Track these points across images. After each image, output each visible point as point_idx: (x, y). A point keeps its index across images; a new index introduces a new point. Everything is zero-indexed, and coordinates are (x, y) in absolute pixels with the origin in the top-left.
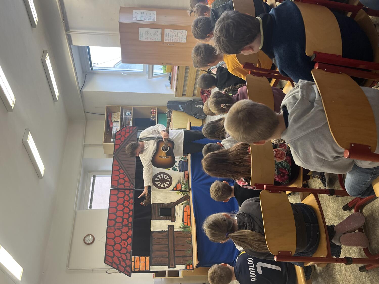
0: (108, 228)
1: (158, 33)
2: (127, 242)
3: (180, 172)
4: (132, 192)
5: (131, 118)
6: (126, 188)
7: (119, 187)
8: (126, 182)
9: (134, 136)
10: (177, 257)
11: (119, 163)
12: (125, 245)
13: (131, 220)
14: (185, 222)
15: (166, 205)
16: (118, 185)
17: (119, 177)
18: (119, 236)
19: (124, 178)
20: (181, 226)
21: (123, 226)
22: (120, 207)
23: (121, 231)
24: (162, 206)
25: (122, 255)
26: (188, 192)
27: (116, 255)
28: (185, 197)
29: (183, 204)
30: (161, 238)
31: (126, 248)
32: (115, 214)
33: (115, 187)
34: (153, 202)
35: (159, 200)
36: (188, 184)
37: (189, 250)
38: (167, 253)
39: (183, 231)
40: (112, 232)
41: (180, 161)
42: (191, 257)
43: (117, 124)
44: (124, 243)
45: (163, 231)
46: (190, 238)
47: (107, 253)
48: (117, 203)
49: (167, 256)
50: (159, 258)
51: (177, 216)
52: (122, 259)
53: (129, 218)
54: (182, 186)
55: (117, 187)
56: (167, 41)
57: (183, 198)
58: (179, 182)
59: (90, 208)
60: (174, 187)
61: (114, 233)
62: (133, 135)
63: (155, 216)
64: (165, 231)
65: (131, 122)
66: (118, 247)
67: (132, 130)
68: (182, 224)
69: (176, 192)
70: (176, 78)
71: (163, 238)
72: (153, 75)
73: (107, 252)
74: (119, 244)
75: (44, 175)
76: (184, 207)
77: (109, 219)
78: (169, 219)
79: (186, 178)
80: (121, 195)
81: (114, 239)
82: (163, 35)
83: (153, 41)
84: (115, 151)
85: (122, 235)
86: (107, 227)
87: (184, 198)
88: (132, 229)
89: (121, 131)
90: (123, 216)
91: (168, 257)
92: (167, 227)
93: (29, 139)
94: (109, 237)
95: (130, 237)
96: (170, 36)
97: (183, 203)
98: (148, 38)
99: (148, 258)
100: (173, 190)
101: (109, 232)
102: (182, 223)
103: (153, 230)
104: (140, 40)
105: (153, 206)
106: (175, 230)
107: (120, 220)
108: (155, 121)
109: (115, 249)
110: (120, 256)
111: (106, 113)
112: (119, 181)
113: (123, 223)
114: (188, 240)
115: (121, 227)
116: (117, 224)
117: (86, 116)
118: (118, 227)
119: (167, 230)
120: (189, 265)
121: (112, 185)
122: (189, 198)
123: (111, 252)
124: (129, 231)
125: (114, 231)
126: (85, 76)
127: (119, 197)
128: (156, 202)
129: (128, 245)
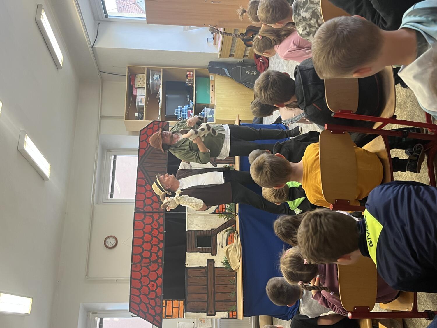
0: (133, 265)
2: (156, 283)
4: (162, 216)
6: (154, 210)
8: (154, 203)
10: (218, 301)
11: (145, 175)
12: (153, 287)
13: (161, 254)
15: (205, 232)
16: (144, 207)
17: (145, 196)
18: (147, 276)
19: (152, 197)
20: (223, 260)
21: (151, 262)
22: (148, 237)
23: (149, 269)
24: (200, 234)
26: (233, 216)
27: (144, 301)
28: (229, 222)
29: (226, 231)
31: (155, 291)
32: (140, 246)
33: (140, 209)
34: (189, 228)
35: (196, 225)
37: (233, 293)
38: (206, 295)
39: (225, 268)
40: (138, 270)
42: (236, 301)
44: (153, 284)
45: (201, 267)
46: (234, 277)
47: (132, 299)
48: (143, 231)
49: (206, 300)
50: (195, 302)
51: (219, 248)
52: (151, 305)
53: (158, 251)
55: (142, 210)
57: (227, 223)
59: (111, 198)
60: (216, 209)
61: (140, 272)
63: (191, 247)
64: (203, 268)
65: (160, 90)
66: (145, 290)
68: (224, 258)
69: (219, 214)
71: (201, 277)
73: (132, 297)
74: (147, 286)
76: (228, 235)
77: (134, 253)
78: (209, 251)
80: (148, 220)
81: (141, 280)
84: (140, 158)
85: (150, 274)
87: (229, 224)
88: (163, 267)
89: (147, 129)
90: (151, 249)
91: (207, 302)
92: (206, 261)
93: (26, 143)
94: (134, 278)
95: (161, 277)
99: (182, 302)
100: (215, 212)
101: (133, 271)
103: (188, 265)
105: (189, 233)
106: (216, 266)
107: (146, 254)
108: (192, 87)
109: (142, 293)
110: (148, 302)
111: (127, 76)
112: (145, 201)
113: (151, 259)
114: (232, 280)
115: (148, 264)
116: (144, 260)
117: (101, 76)
118: (144, 264)
119: (206, 266)
120: (232, 312)
121: (136, 207)
122: (234, 222)
123: (137, 297)
124: (158, 268)
125: (140, 269)
126: (97, 26)
127: (146, 223)
128: (193, 228)
129: (157, 287)
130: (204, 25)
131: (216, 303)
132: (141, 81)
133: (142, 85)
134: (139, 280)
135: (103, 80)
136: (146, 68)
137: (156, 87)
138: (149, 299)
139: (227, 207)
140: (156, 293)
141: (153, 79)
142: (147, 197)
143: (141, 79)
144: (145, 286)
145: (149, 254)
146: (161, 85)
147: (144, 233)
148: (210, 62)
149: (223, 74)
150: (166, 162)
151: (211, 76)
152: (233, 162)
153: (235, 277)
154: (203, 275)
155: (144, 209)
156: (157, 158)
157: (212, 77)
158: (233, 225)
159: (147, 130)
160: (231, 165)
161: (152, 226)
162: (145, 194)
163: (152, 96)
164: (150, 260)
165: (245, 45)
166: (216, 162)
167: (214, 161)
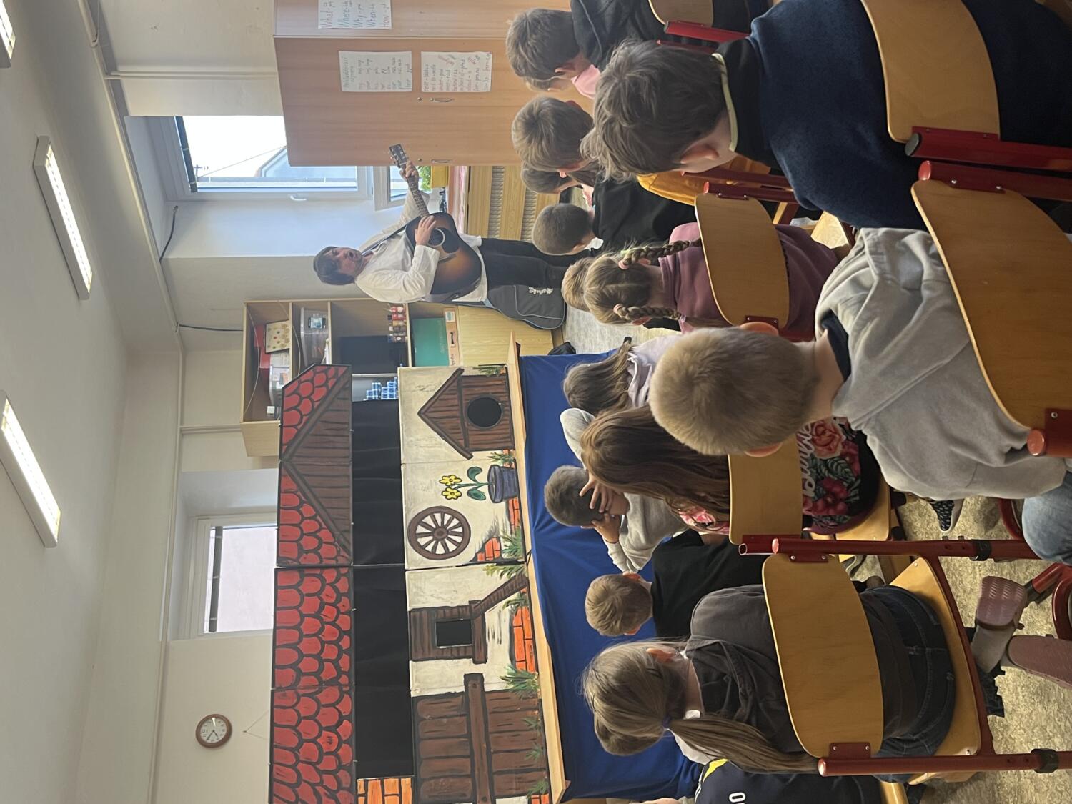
0: (276, 694)
1: (400, 64)
2: (338, 735)
3: (494, 502)
4: (344, 575)
5: (327, 337)
6: (325, 562)
7: (302, 563)
8: (324, 545)
9: (341, 396)
10: (499, 773)
11: (298, 485)
12: (331, 743)
13: (346, 663)
14: (517, 660)
15: (456, 610)
16: (300, 555)
17: (302, 530)
18: (312, 718)
19: (317, 531)
20: (505, 674)
21: (323, 685)
22: (311, 625)
23: (317, 700)
24: (443, 616)
25: (324, 776)
26: (521, 565)
27: (308, 780)
28: (512, 582)
29: (507, 604)
30: (445, 717)
31: (335, 753)
32: (294, 647)
33: (290, 561)
34: (415, 603)
35: (432, 596)
36: (520, 538)
37: (535, 750)
38: (468, 761)
39: (514, 691)
40: (291, 705)
41: (492, 469)
42: (545, 769)
43: (284, 358)
44: (329, 737)
45: (449, 694)
47: (277, 774)
48: (300, 612)
49: (469, 772)
50: (442, 780)
51: (492, 644)
52: (326, 788)
53: (339, 657)
54: (503, 548)
55: (295, 563)
56: (430, 90)
57: (509, 585)
58: (493, 535)
59: (210, 631)
60: (477, 551)
61: (295, 710)
62: (339, 392)
63: (423, 649)
64: (456, 695)
65: (326, 349)
66: (310, 750)
67: (333, 377)
68: (507, 667)
69: (485, 565)
70: (463, 205)
71: (451, 716)
72: (389, 197)
73: (277, 769)
74: (314, 741)
75: (58, 537)
76: (514, 613)
77: (277, 663)
78: (467, 654)
79: (512, 520)
80: (311, 585)
81: (298, 728)
82: (416, 70)
83: (387, 90)
84: (285, 447)
85: (320, 713)
86: (273, 692)
87: (512, 586)
88: (353, 694)
89: (300, 382)
90: (322, 651)
91: (472, 776)
92: (463, 679)
93: (6, 422)
94: (279, 723)
95: (348, 718)
96: (438, 72)
97: (509, 602)
98: (369, 84)
99: (407, 781)
100: (474, 562)
101: (277, 707)
102: (509, 662)
103: (418, 692)
104: (343, 90)
105: (414, 617)
106: (487, 688)
107: (309, 665)
108: (403, 344)
109: (301, 759)
110: (319, 781)
111: (245, 332)
112: (301, 542)
113: (322, 675)
114: (532, 718)
115: (315, 688)
116: (303, 678)
117: (181, 337)
118: (305, 688)
119: (464, 690)
120: (538, 796)
121: (280, 555)
122: (526, 583)
123: (290, 770)
124: (341, 698)
125: (296, 700)
126: (173, 213)
127: (304, 593)
128: (423, 603)
129: (341, 742)
130: (421, 160)
131: (495, 777)
132: (280, 336)
133: (283, 345)
134: (294, 728)
136: (291, 305)
137: (315, 348)
138: (321, 773)
139: (505, 546)
140: (338, 757)
141: (308, 327)
142: (305, 532)
144: (308, 741)
145: (314, 665)
146: (329, 340)
147: (303, 616)
150: (349, 453)
152: (510, 444)
153: (538, 710)
154: (455, 713)
155: (300, 560)
156: (328, 445)
157: (450, 316)
158: (523, 588)
159: (299, 385)
160: (506, 452)
161: (321, 599)
162: (301, 525)
164: (320, 679)
166: (471, 447)
167: (466, 446)
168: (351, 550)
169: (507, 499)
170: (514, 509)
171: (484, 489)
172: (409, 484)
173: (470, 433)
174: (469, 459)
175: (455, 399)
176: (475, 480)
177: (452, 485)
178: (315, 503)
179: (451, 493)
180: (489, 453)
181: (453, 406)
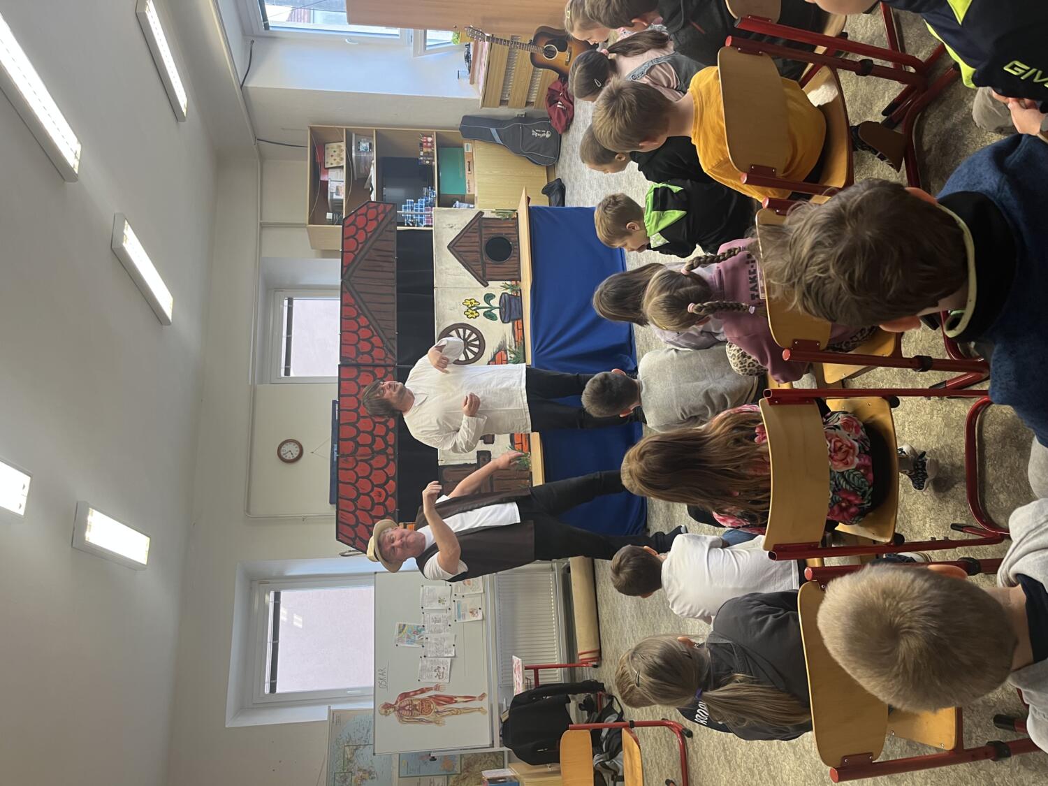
0: (340, 460)
2: (385, 490)
3: (503, 322)
4: (389, 372)
5: (373, 159)
6: (377, 362)
7: (359, 362)
8: (375, 348)
9: (388, 228)
11: (356, 300)
12: (380, 496)
13: (391, 439)
14: (516, 442)
16: (357, 356)
17: (359, 337)
18: (367, 477)
19: (370, 338)
21: (375, 453)
23: (370, 465)
27: (362, 522)
31: (383, 504)
32: (354, 425)
33: (350, 359)
36: (522, 351)
40: (351, 468)
41: (503, 296)
43: (339, 173)
44: (380, 492)
45: (465, 463)
47: (342, 517)
48: (358, 399)
53: (387, 434)
55: (354, 362)
58: (502, 348)
59: (285, 375)
60: (490, 359)
61: (354, 471)
62: (387, 225)
64: (470, 464)
65: (372, 169)
66: (365, 502)
67: (382, 213)
70: (485, 60)
72: (425, 46)
73: (341, 514)
74: (368, 494)
75: (172, 316)
77: (341, 438)
79: (516, 337)
80: (366, 378)
81: (356, 485)
84: (345, 269)
85: (373, 474)
88: (396, 461)
89: (356, 216)
90: (374, 430)
93: (127, 239)
94: (343, 481)
95: (392, 478)
101: (342, 469)
102: (510, 444)
103: (443, 462)
107: (365, 439)
108: (431, 167)
109: (359, 507)
111: (309, 148)
112: (358, 345)
113: (374, 447)
115: (369, 456)
116: (360, 449)
117: (259, 148)
118: (361, 456)
119: (476, 462)
121: (342, 355)
123: (351, 515)
124: (388, 464)
125: (355, 465)
126: (250, 46)
129: (387, 496)
130: (456, 27)
132: (336, 155)
133: (338, 163)
134: (353, 485)
135: (262, 157)
136: (344, 130)
137: (363, 166)
139: (510, 356)
140: (385, 506)
141: (358, 150)
142: (361, 338)
143: (335, 152)
144: (364, 494)
145: (368, 439)
146: (374, 161)
148: (465, 118)
149: (490, 140)
150: (394, 276)
151: (465, 144)
152: (517, 277)
153: (529, 479)
155: (358, 360)
156: (378, 269)
157: (468, 147)
159: (356, 218)
160: (514, 283)
162: (358, 333)
163: (356, 182)
164: (372, 450)
165: (533, 64)
166: (487, 277)
167: (484, 276)
168: (396, 354)
169: (513, 320)
170: (518, 329)
171: (496, 312)
172: (440, 304)
173: (487, 265)
174: (485, 286)
175: (475, 237)
176: (489, 304)
177: (472, 307)
178: (369, 315)
179: (471, 314)
180: (501, 283)
181: (474, 242)
